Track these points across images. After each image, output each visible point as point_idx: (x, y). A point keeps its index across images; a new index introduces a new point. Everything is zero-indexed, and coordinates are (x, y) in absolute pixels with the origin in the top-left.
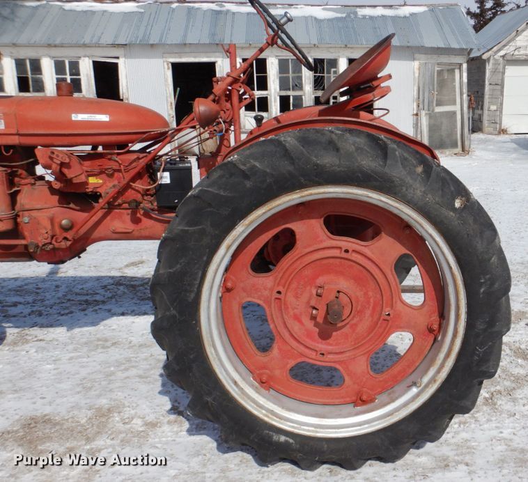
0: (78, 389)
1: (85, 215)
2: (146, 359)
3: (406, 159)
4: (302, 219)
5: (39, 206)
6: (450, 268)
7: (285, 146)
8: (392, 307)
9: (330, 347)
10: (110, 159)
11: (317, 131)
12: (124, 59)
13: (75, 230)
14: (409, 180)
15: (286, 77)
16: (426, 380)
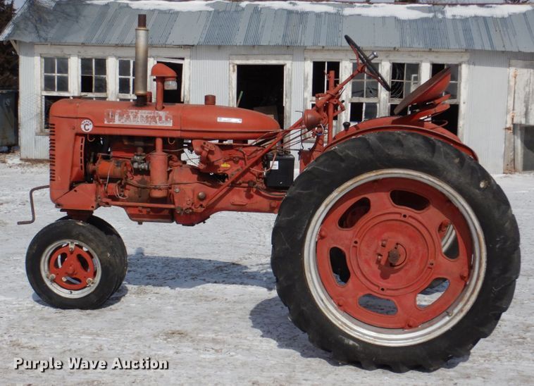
0: (195, 321)
1: (215, 190)
2: (241, 309)
3: (448, 154)
4: (375, 192)
5: (185, 182)
6: (476, 229)
7: (368, 142)
8: (435, 258)
9: (390, 285)
10: (237, 150)
11: (390, 133)
12: (189, 60)
13: (208, 200)
14: (449, 167)
15: (360, 82)
16: (456, 311)
